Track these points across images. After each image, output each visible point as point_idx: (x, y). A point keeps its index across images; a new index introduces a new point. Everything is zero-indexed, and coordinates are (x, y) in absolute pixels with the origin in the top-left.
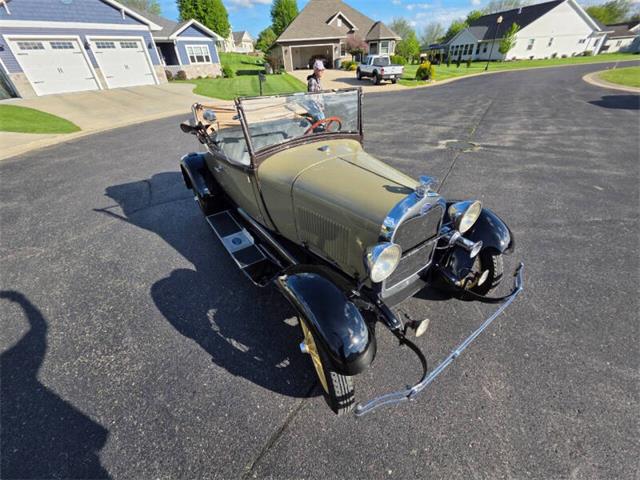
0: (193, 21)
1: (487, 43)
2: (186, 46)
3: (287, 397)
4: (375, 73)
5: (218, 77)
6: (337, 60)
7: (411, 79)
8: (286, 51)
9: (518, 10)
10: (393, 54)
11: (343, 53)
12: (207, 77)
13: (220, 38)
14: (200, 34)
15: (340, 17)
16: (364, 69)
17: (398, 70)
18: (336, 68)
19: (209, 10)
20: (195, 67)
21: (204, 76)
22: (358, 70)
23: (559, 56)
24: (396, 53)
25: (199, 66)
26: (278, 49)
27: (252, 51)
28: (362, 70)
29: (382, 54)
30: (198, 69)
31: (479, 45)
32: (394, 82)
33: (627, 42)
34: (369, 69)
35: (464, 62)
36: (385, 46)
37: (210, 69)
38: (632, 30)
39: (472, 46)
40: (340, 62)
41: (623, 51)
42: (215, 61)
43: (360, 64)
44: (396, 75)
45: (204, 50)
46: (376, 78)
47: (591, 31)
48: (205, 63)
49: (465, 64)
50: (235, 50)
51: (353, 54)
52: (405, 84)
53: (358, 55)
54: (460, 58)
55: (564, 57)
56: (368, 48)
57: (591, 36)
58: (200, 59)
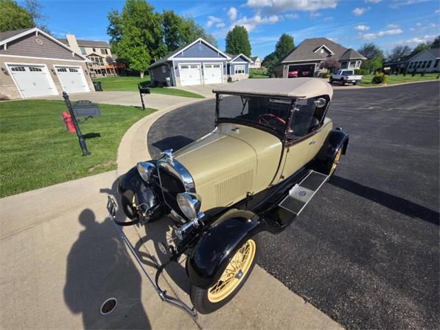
0: (242, 54)
2: (235, 66)
4: (342, 79)
6: (317, 72)
7: (368, 83)
8: (286, 68)
10: (358, 68)
11: (321, 68)
12: (241, 80)
13: (252, 62)
14: (243, 60)
15: (323, 48)
16: (335, 77)
17: (359, 77)
18: (317, 77)
20: (237, 75)
22: (331, 78)
24: (361, 67)
25: (239, 75)
26: (280, 66)
27: (259, 67)
29: (350, 68)
30: (238, 77)
32: (354, 84)
34: (338, 77)
35: (418, 73)
36: (353, 63)
37: (243, 77)
39: (430, 62)
40: (319, 73)
42: (246, 73)
43: (333, 75)
44: (356, 80)
45: (242, 68)
46: (343, 82)
48: (242, 74)
49: (420, 75)
51: (328, 69)
52: (362, 86)
53: (332, 69)
54: (415, 70)
56: (340, 65)
58: (240, 72)
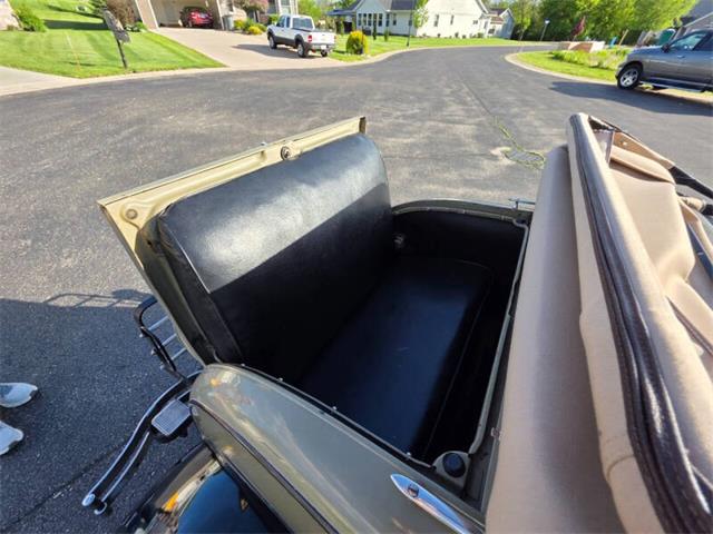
1: (395, 15)
4: (298, 41)
5: (10, 28)
7: (343, 52)
11: (230, 8)
16: (279, 33)
18: (227, 28)
22: (270, 34)
23: (460, 36)
28: (276, 34)
31: (388, 15)
32: (325, 55)
33: (498, 27)
34: (288, 34)
35: (380, 35)
39: (381, 16)
40: (232, 20)
44: (327, 46)
46: (301, 48)
49: (382, 38)
52: (338, 59)
54: (375, 29)
55: (464, 37)
57: (481, 18)
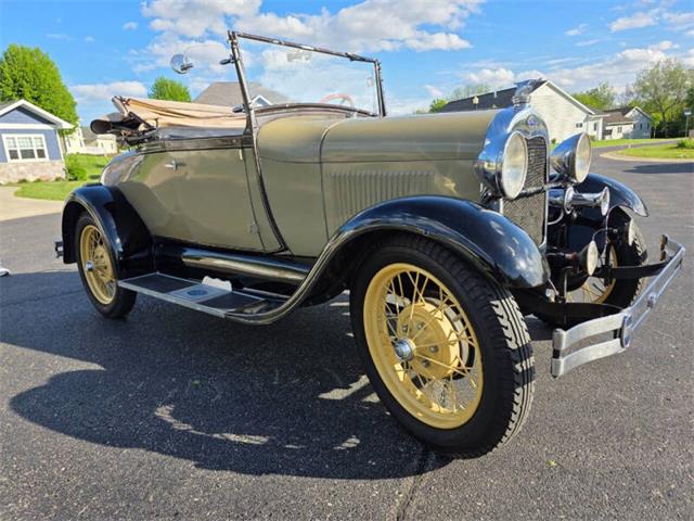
0: (21, 102)
2: (4, 136)
3: (382, 481)
5: (58, 179)
9: (492, 94)
12: (39, 181)
13: (66, 126)
14: (31, 119)
19: (43, 97)
20: (17, 166)
21: (31, 179)
25: (24, 165)
30: (22, 168)
33: (628, 129)
37: (43, 169)
38: (628, 116)
41: (626, 136)
42: (54, 157)
45: (37, 142)
47: (585, 115)
48: (37, 159)
50: (84, 150)
57: (586, 120)
58: (28, 154)
